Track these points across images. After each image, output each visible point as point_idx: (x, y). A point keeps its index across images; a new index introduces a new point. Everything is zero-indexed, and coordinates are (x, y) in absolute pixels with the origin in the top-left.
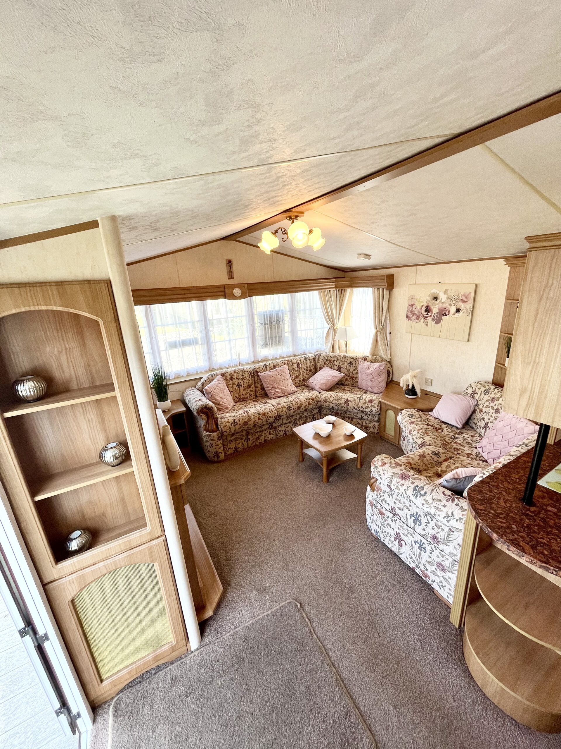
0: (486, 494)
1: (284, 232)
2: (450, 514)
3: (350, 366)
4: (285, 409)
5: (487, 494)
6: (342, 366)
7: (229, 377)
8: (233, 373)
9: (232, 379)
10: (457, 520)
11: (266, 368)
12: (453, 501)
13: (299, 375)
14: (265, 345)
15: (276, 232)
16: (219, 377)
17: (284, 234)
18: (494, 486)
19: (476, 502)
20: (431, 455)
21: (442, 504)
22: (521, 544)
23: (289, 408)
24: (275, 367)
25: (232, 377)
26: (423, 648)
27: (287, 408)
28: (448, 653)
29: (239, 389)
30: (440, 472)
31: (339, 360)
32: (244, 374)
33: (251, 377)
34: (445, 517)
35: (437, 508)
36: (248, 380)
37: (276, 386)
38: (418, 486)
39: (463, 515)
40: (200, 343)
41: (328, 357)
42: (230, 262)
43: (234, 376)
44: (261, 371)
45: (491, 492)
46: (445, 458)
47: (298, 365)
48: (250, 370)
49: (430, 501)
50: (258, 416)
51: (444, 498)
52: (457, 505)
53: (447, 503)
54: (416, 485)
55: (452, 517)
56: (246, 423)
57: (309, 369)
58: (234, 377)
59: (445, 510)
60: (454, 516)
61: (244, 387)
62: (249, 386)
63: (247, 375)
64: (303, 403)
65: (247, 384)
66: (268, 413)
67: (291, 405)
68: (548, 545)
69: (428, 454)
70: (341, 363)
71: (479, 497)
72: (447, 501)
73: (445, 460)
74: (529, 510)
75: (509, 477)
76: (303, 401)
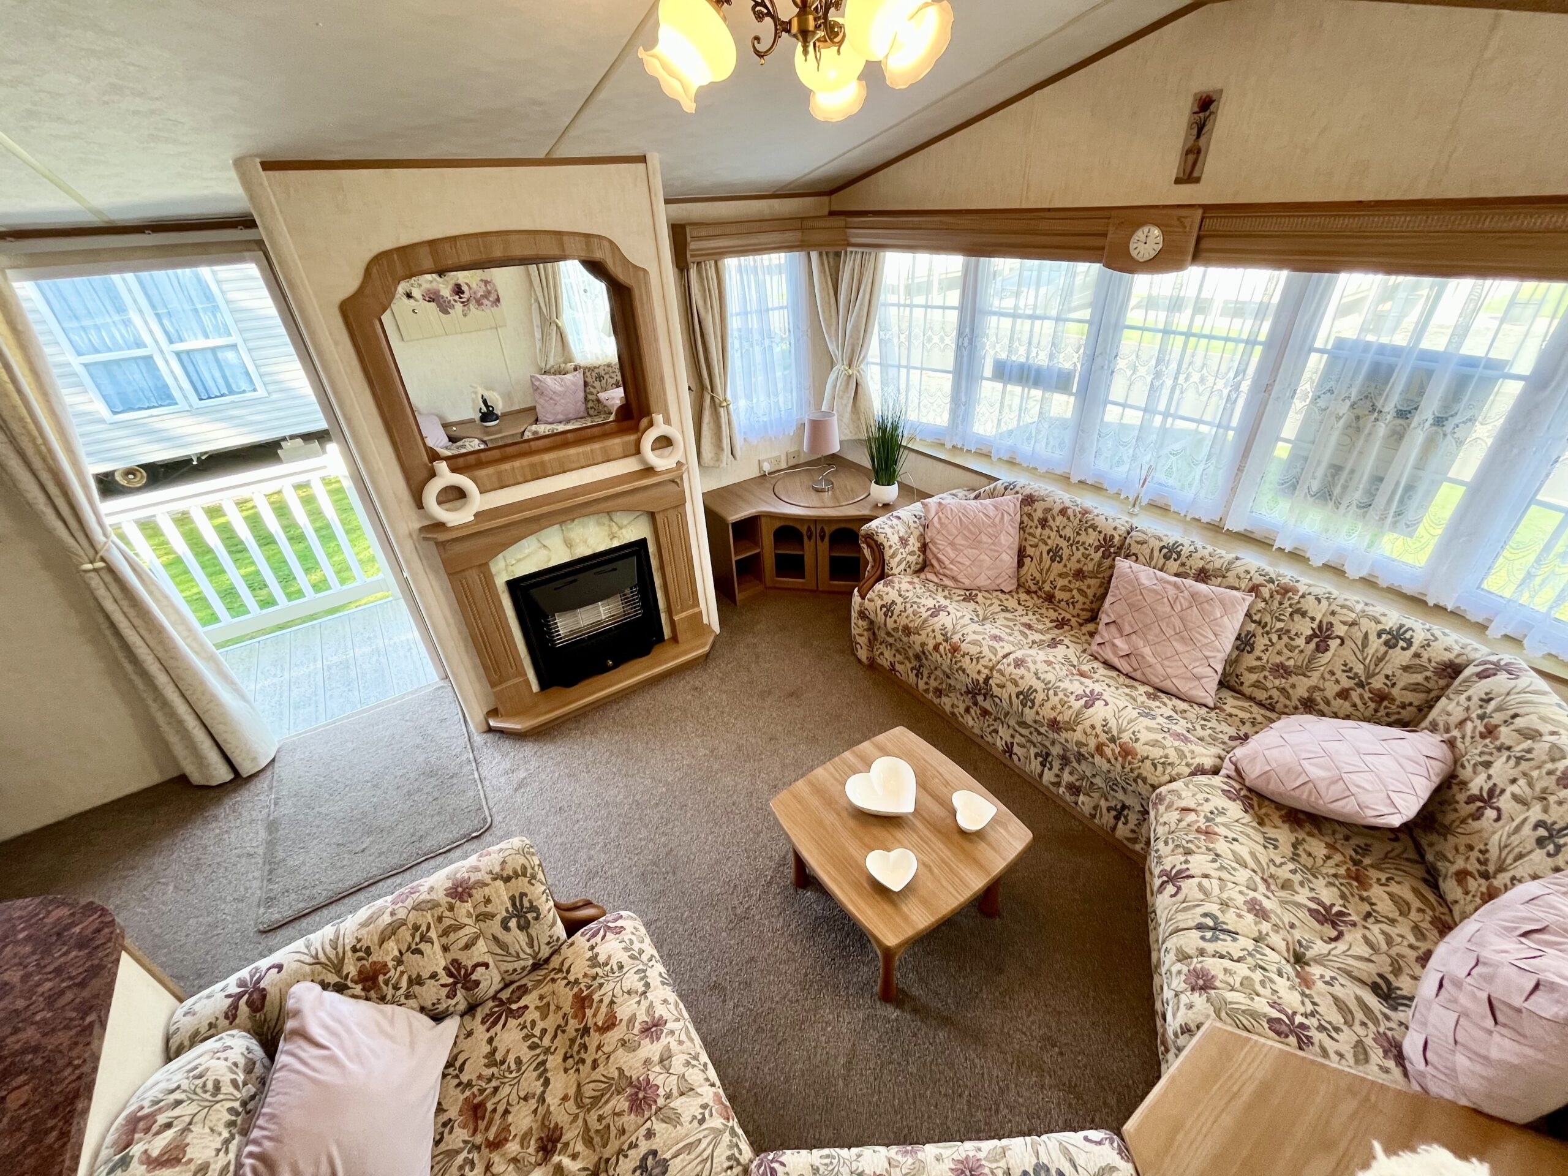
0: (65, 954)
5: (61, 956)
6: (1505, 802)
7: (1038, 514)
8: (1056, 511)
9: (1043, 523)
11: (1167, 557)
13: (1303, 671)
16: (1010, 503)
18: (62, 993)
24: (1203, 575)
25: (1046, 520)
29: (1049, 562)
31: (1524, 765)
32: (1083, 533)
33: (1100, 554)
36: (1086, 556)
40: (1074, 390)
41: (1499, 709)
42: (1206, 104)
43: (1054, 520)
44: (1141, 558)
45: (58, 971)
48: (1110, 532)
57: (1378, 683)
58: (1051, 522)
61: (1065, 566)
62: (1079, 574)
63: (1092, 538)
65: (1078, 566)
70: (1521, 788)
76: (1087, 723)
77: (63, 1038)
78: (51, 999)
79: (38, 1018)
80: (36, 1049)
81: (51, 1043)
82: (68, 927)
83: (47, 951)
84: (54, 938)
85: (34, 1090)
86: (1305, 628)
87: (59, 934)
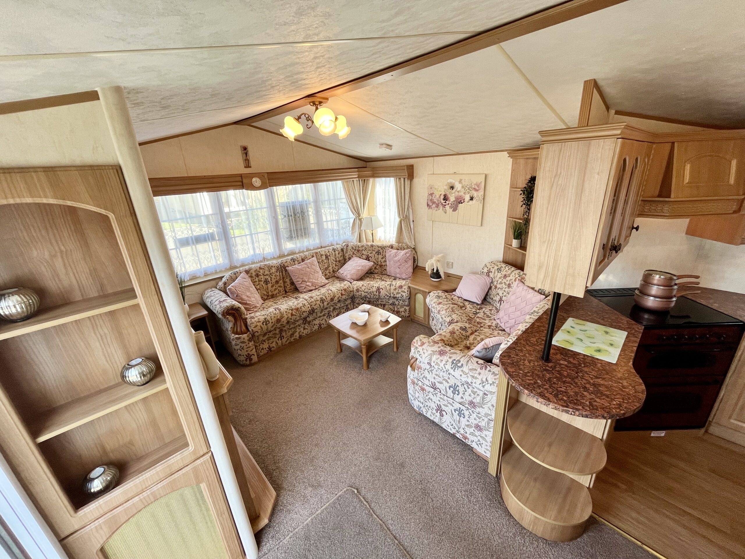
0: (514, 357)
1: (308, 118)
2: (484, 380)
3: (378, 255)
4: (318, 302)
5: (515, 358)
6: (370, 255)
7: (254, 274)
8: (258, 269)
9: (257, 275)
10: (491, 384)
11: (294, 262)
12: (486, 368)
13: (329, 266)
14: (291, 238)
15: (299, 118)
16: (243, 275)
17: (308, 120)
18: (519, 350)
19: (508, 366)
20: (460, 330)
21: (477, 372)
22: (546, 395)
23: (322, 301)
24: (303, 260)
25: (257, 274)
26: (470, 501)
27: (321, 301)
28: (490, 500)
29: (266, 286)
30: (468, 345)
31: (367, 249)
32: (271, 270)
33: (278, 272)
34: (481, 383)
35: (473, 377)
36: (275, 276)
37: (307, 280)
38: (455, 360)
39: (495, 379)
40: (217, 239)
41: (356, 247)
42: (245, 149)
43: (260, 272)
44: (289, 266)
45: (517, 355)
46: (471, 331)
47: (327, 257)
48: (277, 265)
49: (467, 371)
50: (290, 311)
51: (478, 367)
52: (490, 371)
53: (481, 371)
54: (453, 359)
55: (487, 382)
56: (278, 321)
57: (338, 259)
58: (260, 274)
59: (480, 377)
60: (488, 381)
61: (271, 283)
62: (277, 282)
63: (274, 270)
64: (336, 295)
65: (275, 280)
66: (301, 308)
67: (324, 297)
68: (565, 392)
69: (458, 330)
70: (370, 252)
71: (509, 361)
72: (481, 369)
73: (472, 334)
74: (548, 366)
75: (529, 341)
76: (336, 293)
77: (522, 341)
78: (521, 351)
79: (525, 349)
80: (527, 344)
81: (524, 343)
82: (509, 363)
83: (517, 362)
84: (515, 364)
85: (530, 338)
86: (324, 257)
87: (513, 363)
